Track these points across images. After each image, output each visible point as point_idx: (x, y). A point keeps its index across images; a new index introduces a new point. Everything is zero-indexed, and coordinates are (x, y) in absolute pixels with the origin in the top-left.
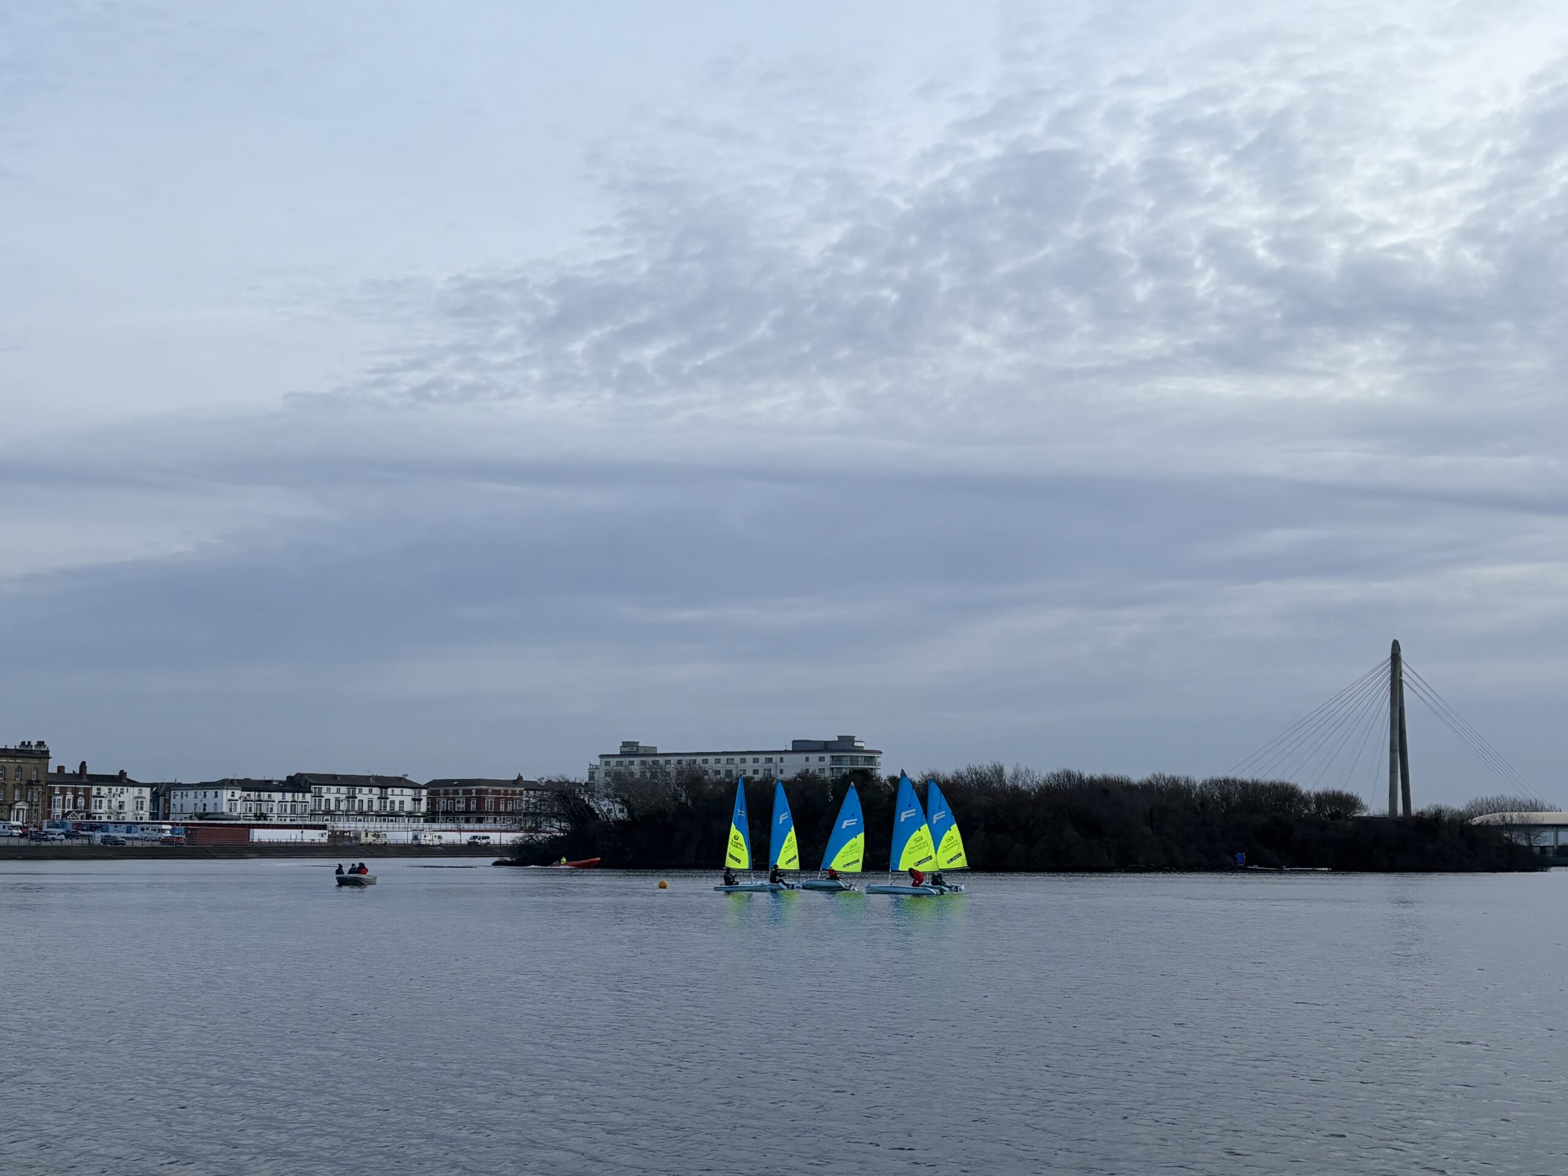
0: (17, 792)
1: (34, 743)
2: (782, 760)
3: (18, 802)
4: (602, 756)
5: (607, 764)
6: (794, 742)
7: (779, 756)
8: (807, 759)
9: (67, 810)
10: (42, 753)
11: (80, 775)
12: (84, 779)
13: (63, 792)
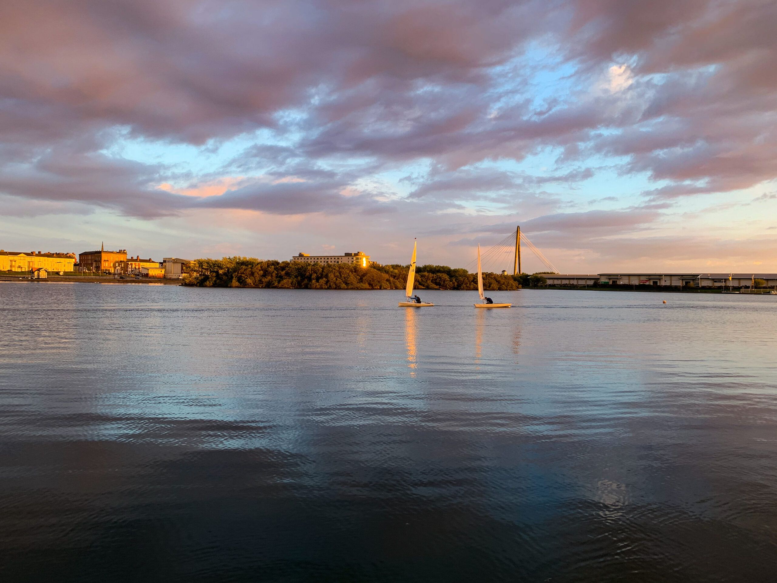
0: (117, 264)
1: (123, 250)
2: (342, 258)
3: (117, 267)
4: (293, 257)
5: (295, 259)
6: (345, 253)
7: (341, 257)
8: (349, 258)
9: (133, 269)
10: (125, 253)
11: (137, 260)
12: (138, 260)
13: (132, 264)
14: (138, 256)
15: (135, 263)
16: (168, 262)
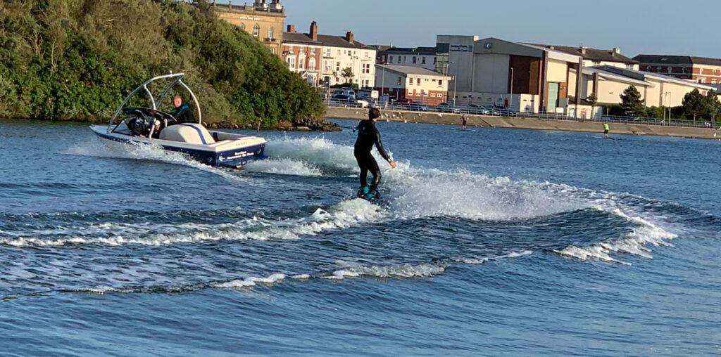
10: (277, 11)
11: (311, 35)
12: (315, 39)
13: (297, 51)
14: (314, 23)
15: (306, 46)
16: (457, 49)
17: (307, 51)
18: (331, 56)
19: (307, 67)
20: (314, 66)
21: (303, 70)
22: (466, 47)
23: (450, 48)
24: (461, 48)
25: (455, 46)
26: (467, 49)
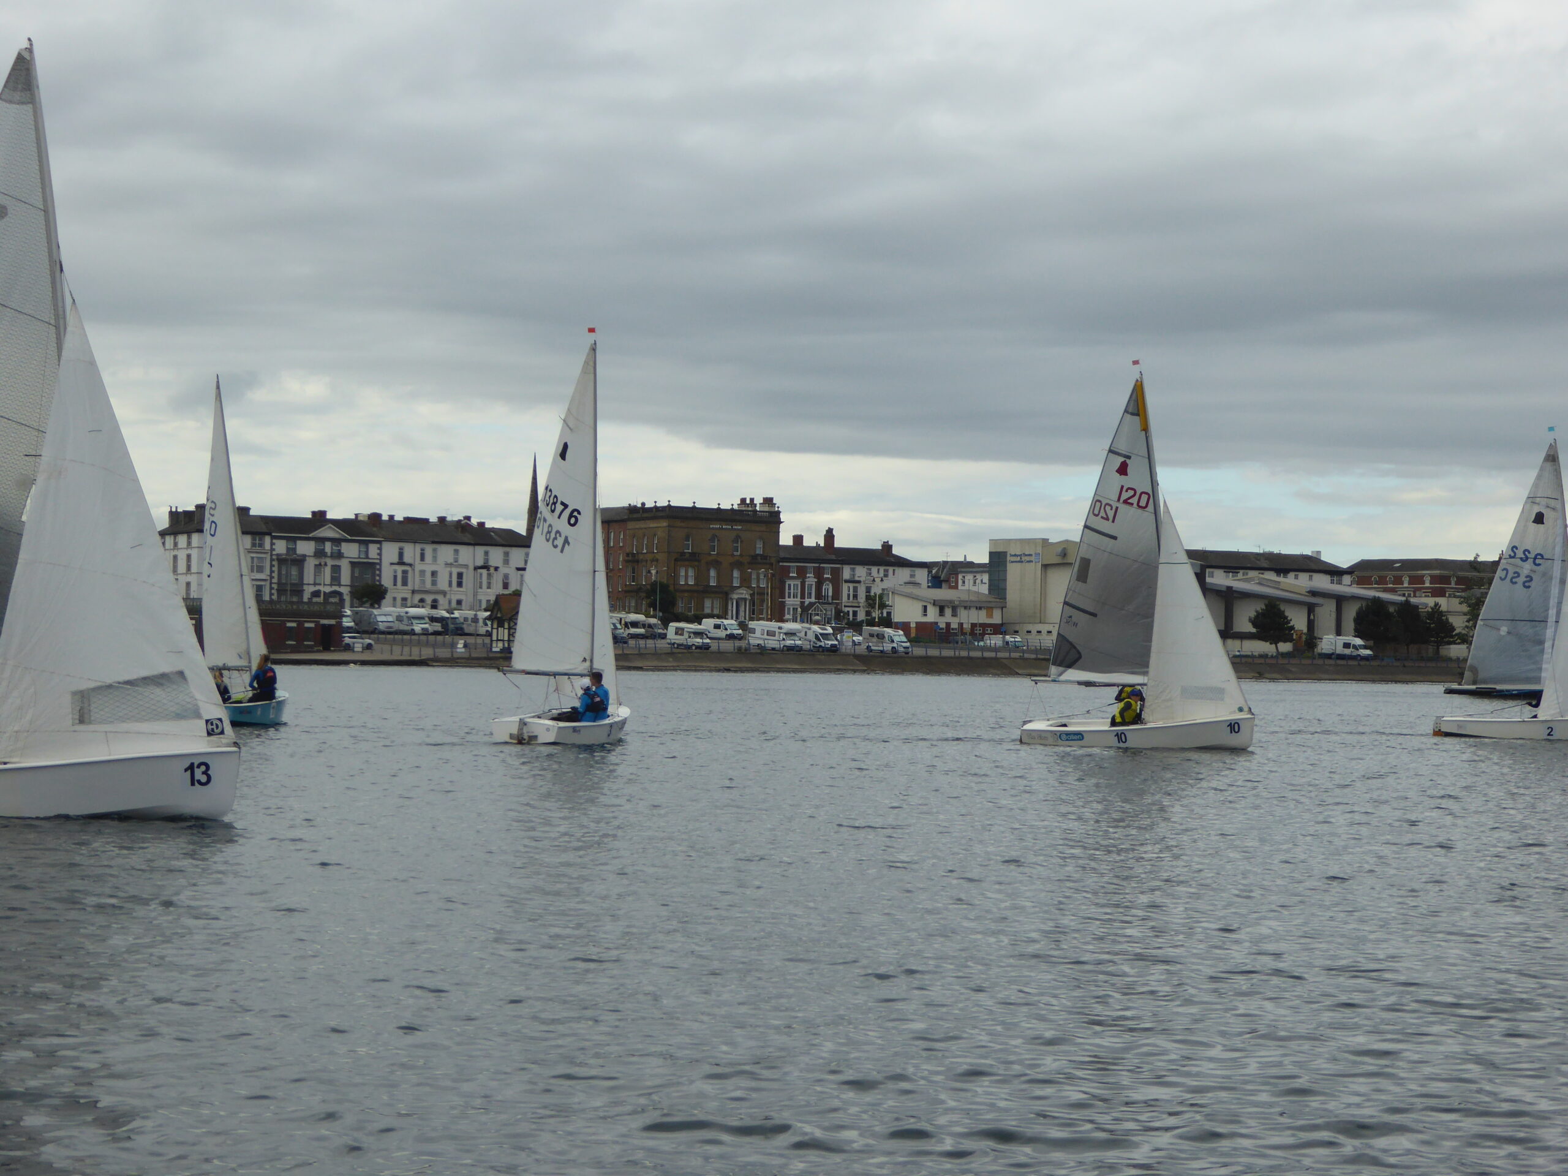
0: (736, 573)
1: (758, 501)
3: (738, 588)
10: (769, 516)
11: (826, 551)
12: (831, 555)
13: (802, 574)
14: (831, 531)
15: (817, 565)
16: (1018, 559)
17: (819, 573)
18: (857, 579)
19: (819, 595)
20: (830, 594)
21: (813, 600)
22: (1030, 555)
23: (1009, 558)
24: (1024, 558)
25: (1015, 555)
26: (1032, 558)
